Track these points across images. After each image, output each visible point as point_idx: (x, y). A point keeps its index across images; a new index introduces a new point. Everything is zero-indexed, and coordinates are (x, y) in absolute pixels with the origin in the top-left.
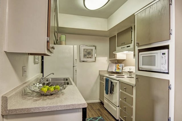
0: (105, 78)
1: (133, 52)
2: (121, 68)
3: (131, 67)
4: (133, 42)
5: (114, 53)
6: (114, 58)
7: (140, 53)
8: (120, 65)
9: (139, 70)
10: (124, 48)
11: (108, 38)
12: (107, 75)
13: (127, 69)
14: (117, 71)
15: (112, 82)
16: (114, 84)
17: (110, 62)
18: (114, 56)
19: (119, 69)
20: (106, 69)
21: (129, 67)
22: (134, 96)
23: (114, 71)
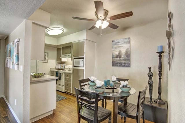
0: (55, 72)
1: (71, 58)
2: (64, 67)
3: (69, 66)
4: (71, 53)
5: (60, 58)
6: (60, 60)
7: (74, 59)
8: (63, 64)
9: (74, 66)
10: (66, 55)
11: (56, 49)
12: (57, 71)
13: (67, 67)
14: (62, 68)
15: (60, 74)
16: (61, 74)
17: (57, 63)
18: (60, 59)
19: (63, 67)
20: (54, 67)
21: (68, 66)
22: (72, 78)
23: (60, 68)
